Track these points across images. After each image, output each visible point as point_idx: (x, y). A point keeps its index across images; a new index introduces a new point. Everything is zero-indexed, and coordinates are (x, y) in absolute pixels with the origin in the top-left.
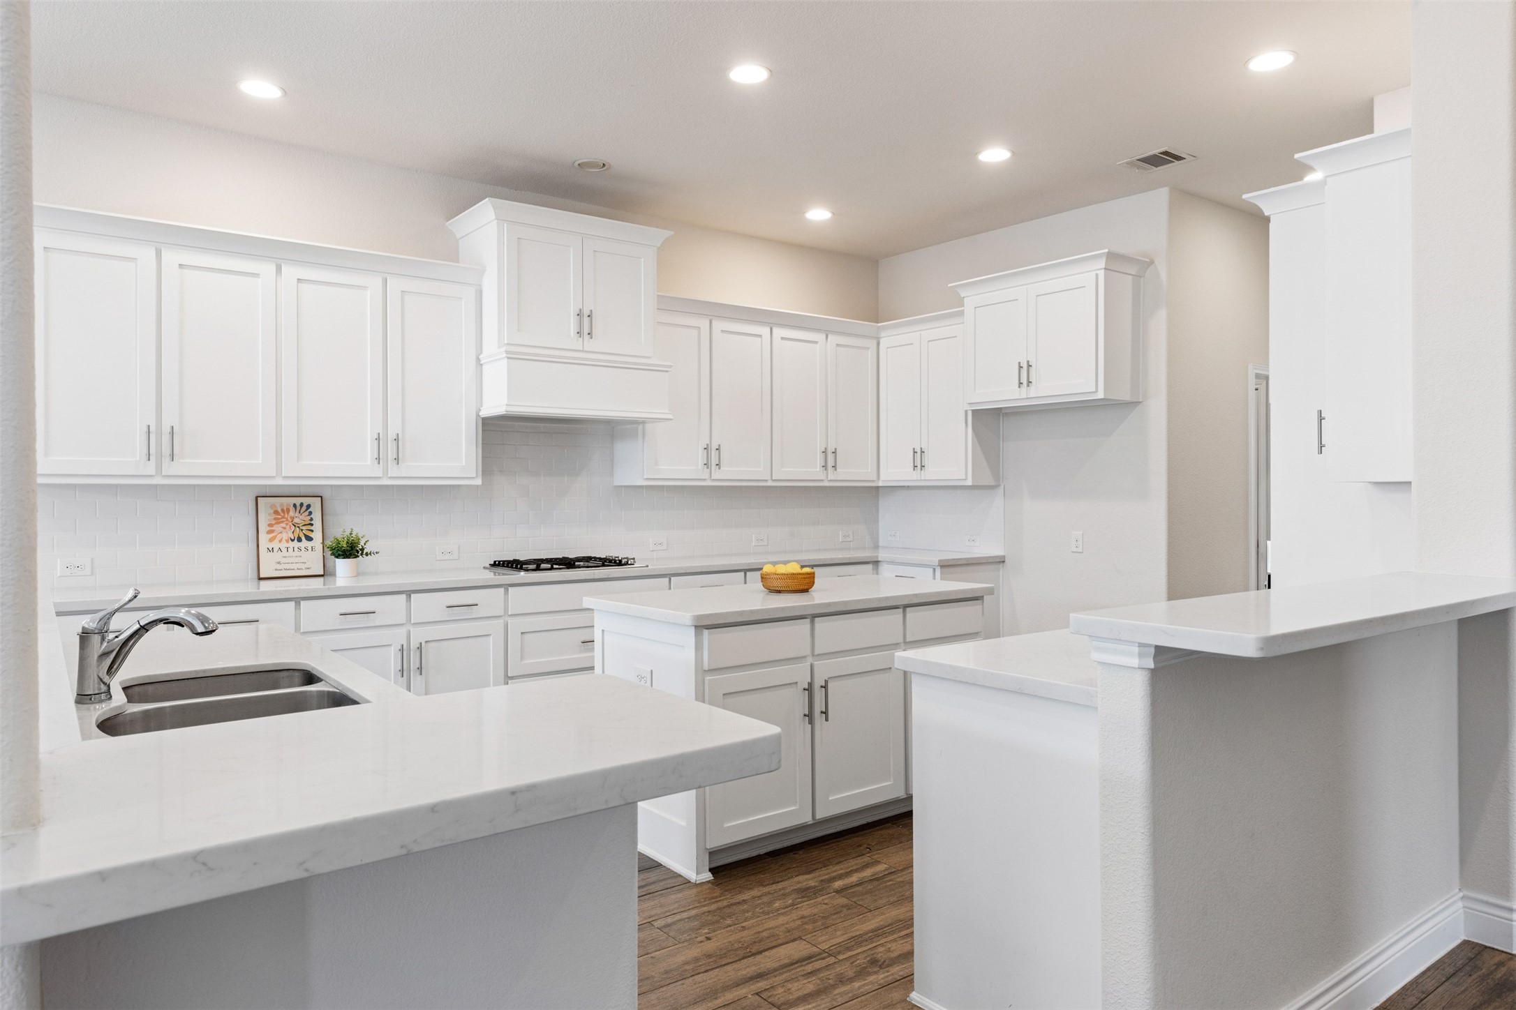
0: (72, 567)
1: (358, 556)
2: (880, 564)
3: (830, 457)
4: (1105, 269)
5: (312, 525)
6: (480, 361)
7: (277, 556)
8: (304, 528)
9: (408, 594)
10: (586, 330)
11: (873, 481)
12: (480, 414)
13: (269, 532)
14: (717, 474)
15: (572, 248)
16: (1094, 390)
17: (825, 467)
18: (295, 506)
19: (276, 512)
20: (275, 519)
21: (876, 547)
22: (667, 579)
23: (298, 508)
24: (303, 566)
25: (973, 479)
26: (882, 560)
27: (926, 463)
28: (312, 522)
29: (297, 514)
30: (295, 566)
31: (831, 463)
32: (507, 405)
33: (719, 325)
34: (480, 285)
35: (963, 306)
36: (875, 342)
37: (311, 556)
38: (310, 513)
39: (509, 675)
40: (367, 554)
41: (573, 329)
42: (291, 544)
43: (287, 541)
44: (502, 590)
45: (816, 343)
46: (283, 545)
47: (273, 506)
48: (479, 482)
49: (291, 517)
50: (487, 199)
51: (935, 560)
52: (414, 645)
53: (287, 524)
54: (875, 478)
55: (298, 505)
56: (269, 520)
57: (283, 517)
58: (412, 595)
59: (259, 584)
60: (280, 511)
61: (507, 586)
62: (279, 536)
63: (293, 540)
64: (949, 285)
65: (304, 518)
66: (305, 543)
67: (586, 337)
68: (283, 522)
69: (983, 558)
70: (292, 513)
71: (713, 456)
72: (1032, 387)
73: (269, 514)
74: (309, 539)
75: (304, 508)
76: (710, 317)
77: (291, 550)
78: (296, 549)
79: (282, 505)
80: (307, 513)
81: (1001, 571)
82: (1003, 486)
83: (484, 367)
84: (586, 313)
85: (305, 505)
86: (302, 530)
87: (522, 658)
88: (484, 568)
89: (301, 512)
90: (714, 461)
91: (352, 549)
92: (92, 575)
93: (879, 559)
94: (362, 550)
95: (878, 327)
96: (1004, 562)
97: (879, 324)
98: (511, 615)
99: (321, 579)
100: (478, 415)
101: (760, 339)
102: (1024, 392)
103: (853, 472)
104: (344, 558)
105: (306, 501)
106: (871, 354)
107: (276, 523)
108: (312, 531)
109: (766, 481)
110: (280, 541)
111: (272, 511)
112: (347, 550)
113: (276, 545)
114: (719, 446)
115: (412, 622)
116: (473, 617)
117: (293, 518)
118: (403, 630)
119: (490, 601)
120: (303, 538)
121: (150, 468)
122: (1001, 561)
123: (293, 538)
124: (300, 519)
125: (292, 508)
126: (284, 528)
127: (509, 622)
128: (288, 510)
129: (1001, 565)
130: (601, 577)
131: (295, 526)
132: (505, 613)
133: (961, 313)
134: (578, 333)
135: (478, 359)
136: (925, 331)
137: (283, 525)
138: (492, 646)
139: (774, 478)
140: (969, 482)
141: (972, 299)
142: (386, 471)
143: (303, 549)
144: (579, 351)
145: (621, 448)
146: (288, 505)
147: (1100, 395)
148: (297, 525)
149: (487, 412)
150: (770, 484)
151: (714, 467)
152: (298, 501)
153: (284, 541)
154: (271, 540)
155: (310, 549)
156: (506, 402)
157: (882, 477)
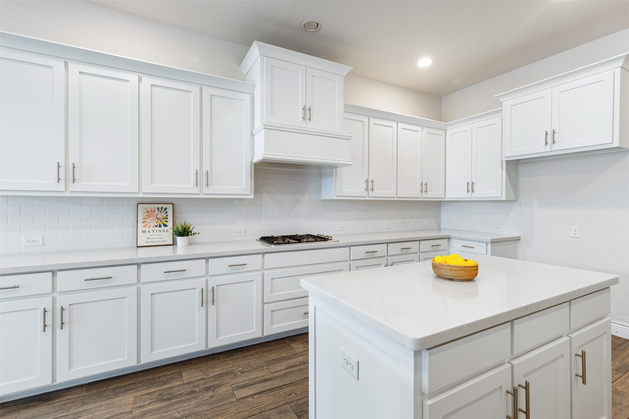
0: (31, 241)
1: (189, 235)
2: (451, 239)
3: (424, 186)
4: (621, 67)
5: (167, 218)
6: (253, 134)
7: (147, 235)
8: (163, 220)
9: (207, 259)
10: (308, 117)
11: (443, 198)
12: (253, 161)
13: (143, 222)
14: (371, 194)
15: (300, 73)
16: (611, 142)
17: (422, 191)
18: (158, 208)
19: (148, 212)
20: (147, 215)
21: (440, 229)
22: (349, 248)
23: (160, 210)
24: (162, 240)
25: (506, 197)
26: (452, 237)
27: (475, 189)
28: (167, 217)
29: (159, 213)
30: (157, 240)
31: (424, 189)
32: (264, 154)
33: (373, 121)
34: (253, 94)
35: (502, 107)
36: (444, 132)
37: (167, 235)
38: (167, 212)
39: (265, 302)
40: (194, 234)
41: (301, 116)
42: (155, 229)
43: (153, 227)
44: (261, 255)
45: (418, 131)
46: (151, 229)
47: (146, 209)
48: (252, 196)
49: (156, 215)
50: (254, 42)
51: (489, 239)
52: (210, 288)
53: (153, 218)
54: (444, 197)
55: (160, 208)
56: (144, 216)
57: (152, 214)
58: (209, 259)
59: (137, 249)
60: (150, 212)
61: (263, 254)
62: (149, 225)
63: (156, 227)
64: (494, 96)
65: (163, 215)
66: (163, 228)
67: (308, 121)
68: (151, 217)
69: (511, 238)
70: (156, 212)
71: (369, 185)
72: (555, 145)
73: (144, 213)
74: (165, 226)
75: (163, 210)
76: (369, 117)
77: (155, 231)
78: (158, 231)
79: (151, 208)
80: (165, 212)
81: (518, 244)
82: (519, 200)
83: (255, 137)
84: (308, 108)
85: (164, 208)
86: (162, 221)
87: (272, 292)
88: (257, 240)
89: (162, 212)
90: (370, 187)
91: (185, 232)
92: (43, 245)
93: (451, 237)
94: (191, 232)
95: (446, 124)
96: (519, 240)
97: (447, 123)
98: (266, 269)
99: (171, 247)
100: (252, 162)
101: (392, 128)
102: (548, 148)
103: (433, 194)
104: (180, 236)
105: (164, 206)
106: (442, 137)
107: (147, 218)
108: (167, 222)
109: (394, 197)
110: (149, 227)
111: (146, 211)
112: (182, 232)
113: (147, 229)
114: (373, 180)
115: (209, 275)
116: (244, 271)
117: (157, 215)
118: (204, 279)
119: (254, 261)
120: (162, 225)
121: (61, 186)
122: (518, 239)
123: (156, 225)
124: (161, 215)
125: (156, 210)
126: (152, 220)
127: (265, 273)
128: (154, 211)
129: (518, 241)
130: (314, 248)
131: (158, 219)
132: (262, 268)
133: (501, 111)
134: (303, 118)
135: (252, 133)
136: (474, 124)
137: (151, 218)
138: (255, 287)
139: (398, 196)
140: (504, 198)
141: (508, 103)
142: (201, 191)
143: (162, 231)
144: (304, 128)
145: (325, 181)
146: (155, 208)
147: (616, 144)
148: (159, 219)
149: (255, 160)
150: (396, 199)
151: (370, 190)
152: (160, 206)
153: (151, 226)
154: (144, 226)
155: (166, 231)
156: (264, 153)
157: (447, 196)
